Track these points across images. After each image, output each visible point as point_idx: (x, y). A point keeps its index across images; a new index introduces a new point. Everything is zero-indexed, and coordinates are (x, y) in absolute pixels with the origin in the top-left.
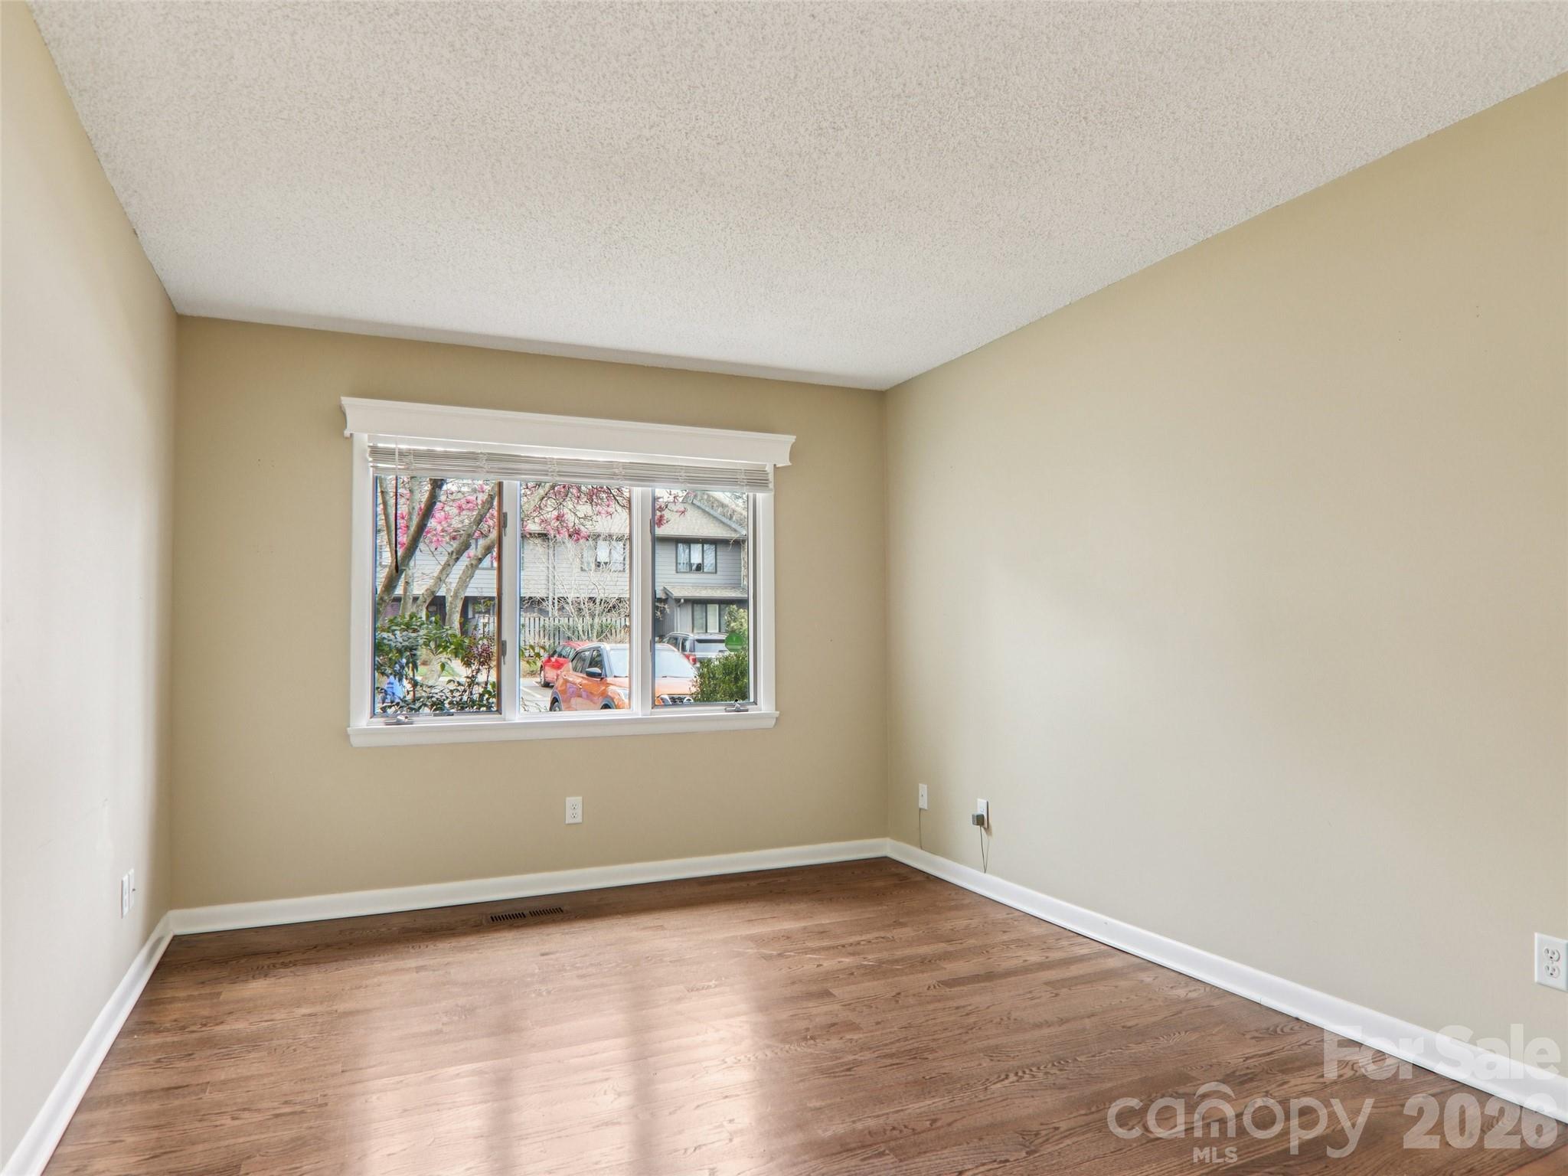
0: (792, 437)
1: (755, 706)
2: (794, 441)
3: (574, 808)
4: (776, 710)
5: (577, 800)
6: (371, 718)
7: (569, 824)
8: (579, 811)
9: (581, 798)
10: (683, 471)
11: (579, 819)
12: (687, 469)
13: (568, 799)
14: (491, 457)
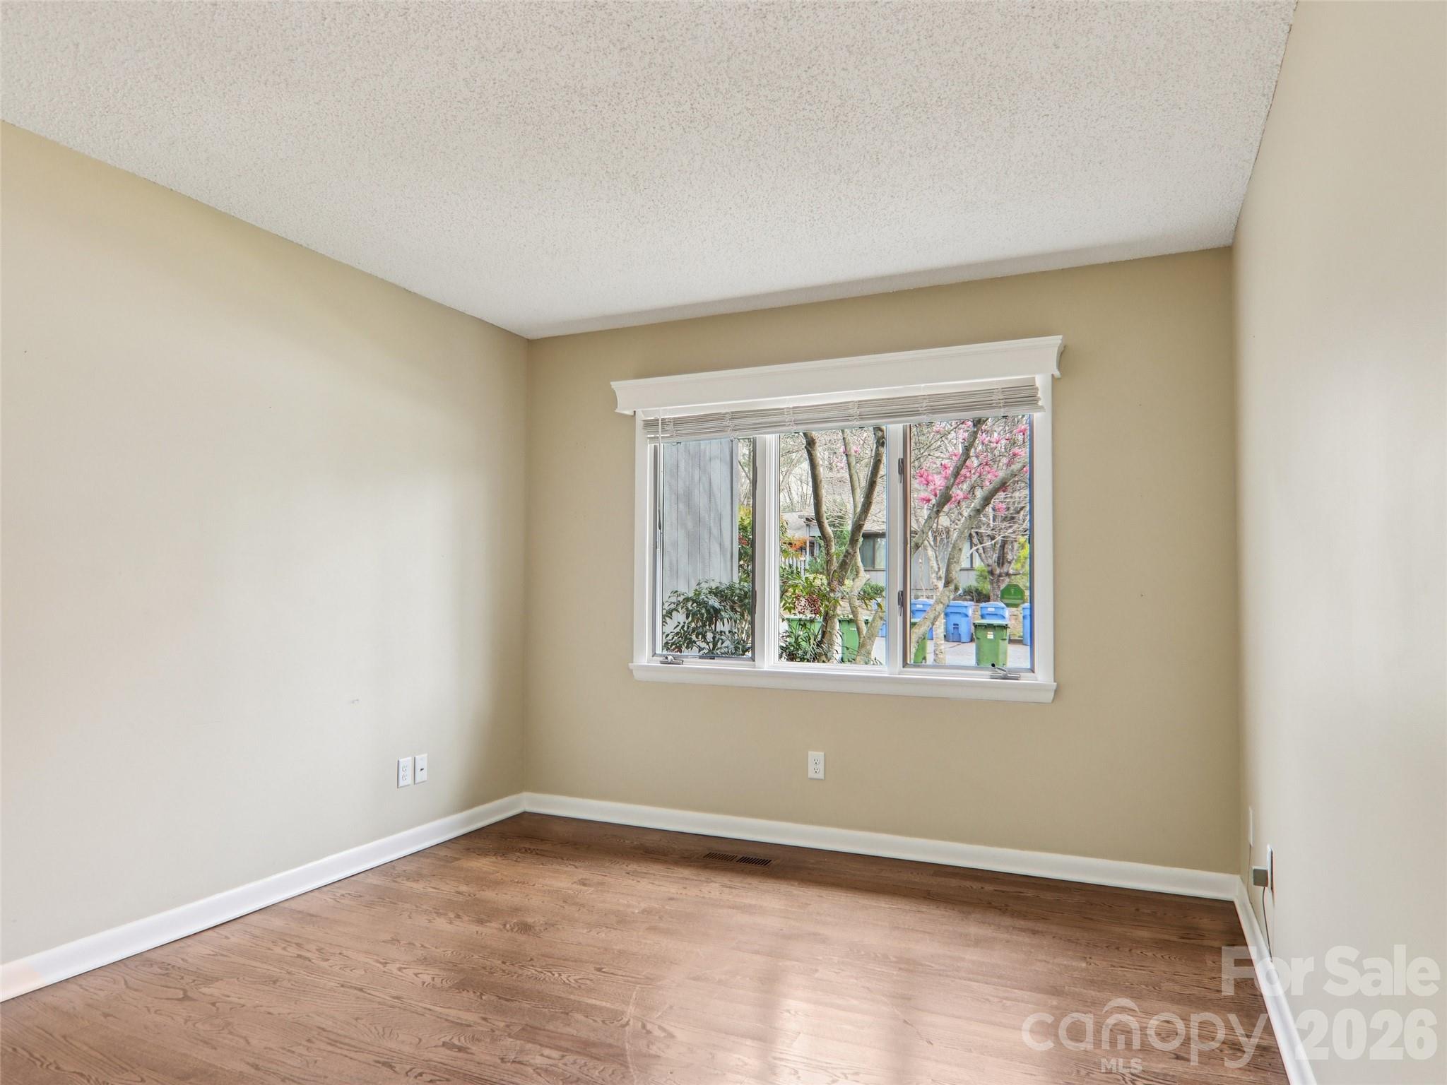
0: (1058, 336)
1: (1032, 674)
2: (1060, 342)
3: (815, 763)
4: (1055, 681)
5: (820, 755)
6: (653, 656)
7: (811, 779)
8: (821, 767)
9: (823, 754)
10: (927, 401)
11: (821, 776)
12: (931, 397)
13: (810, 753)
14: (735, 416)
